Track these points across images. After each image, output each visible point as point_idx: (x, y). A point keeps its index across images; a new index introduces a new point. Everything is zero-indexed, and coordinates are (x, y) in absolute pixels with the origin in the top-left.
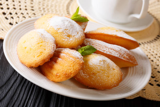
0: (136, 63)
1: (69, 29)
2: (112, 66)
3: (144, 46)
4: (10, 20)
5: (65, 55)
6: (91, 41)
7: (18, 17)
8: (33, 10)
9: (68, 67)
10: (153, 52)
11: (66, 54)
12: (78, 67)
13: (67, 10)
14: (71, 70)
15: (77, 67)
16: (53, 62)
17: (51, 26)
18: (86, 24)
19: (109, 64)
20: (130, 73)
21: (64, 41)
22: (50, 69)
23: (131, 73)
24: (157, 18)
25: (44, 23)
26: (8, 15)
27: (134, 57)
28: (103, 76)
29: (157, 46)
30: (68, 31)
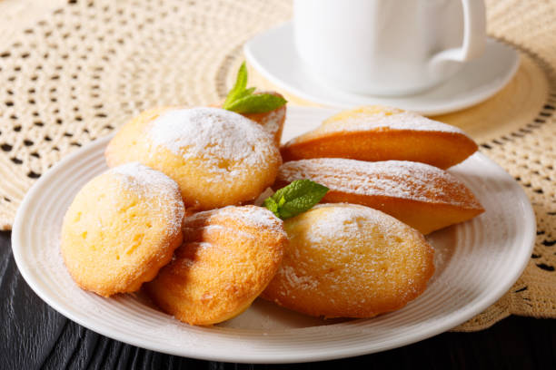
0: (474, 206)
1: (220, 141)
2: (389, 232)
3: (503, 149)
4: (30, 164)
5: (220, 227)
6: (303, 166)
7: (56, 149)
8: (102, 116)
9: (237, 262)
10: (538, 162)
11: (221, 223)
12: (270, 254)
13: (218, 90)
14: (250, 272)
15: (267, 257)
16: (186, 260)
17: (160, 146)
18: (280, 116)
19: (377, 226)
20: (463, 244)
21: (210, 184)
22: (179, 286)
23: (468, 243)
24: (534, 50)
25: (134, 143)
26: (20, 148)
27: (462, 186)
28: (364, 271)
29: (548, 139)
30: (217, 147)
